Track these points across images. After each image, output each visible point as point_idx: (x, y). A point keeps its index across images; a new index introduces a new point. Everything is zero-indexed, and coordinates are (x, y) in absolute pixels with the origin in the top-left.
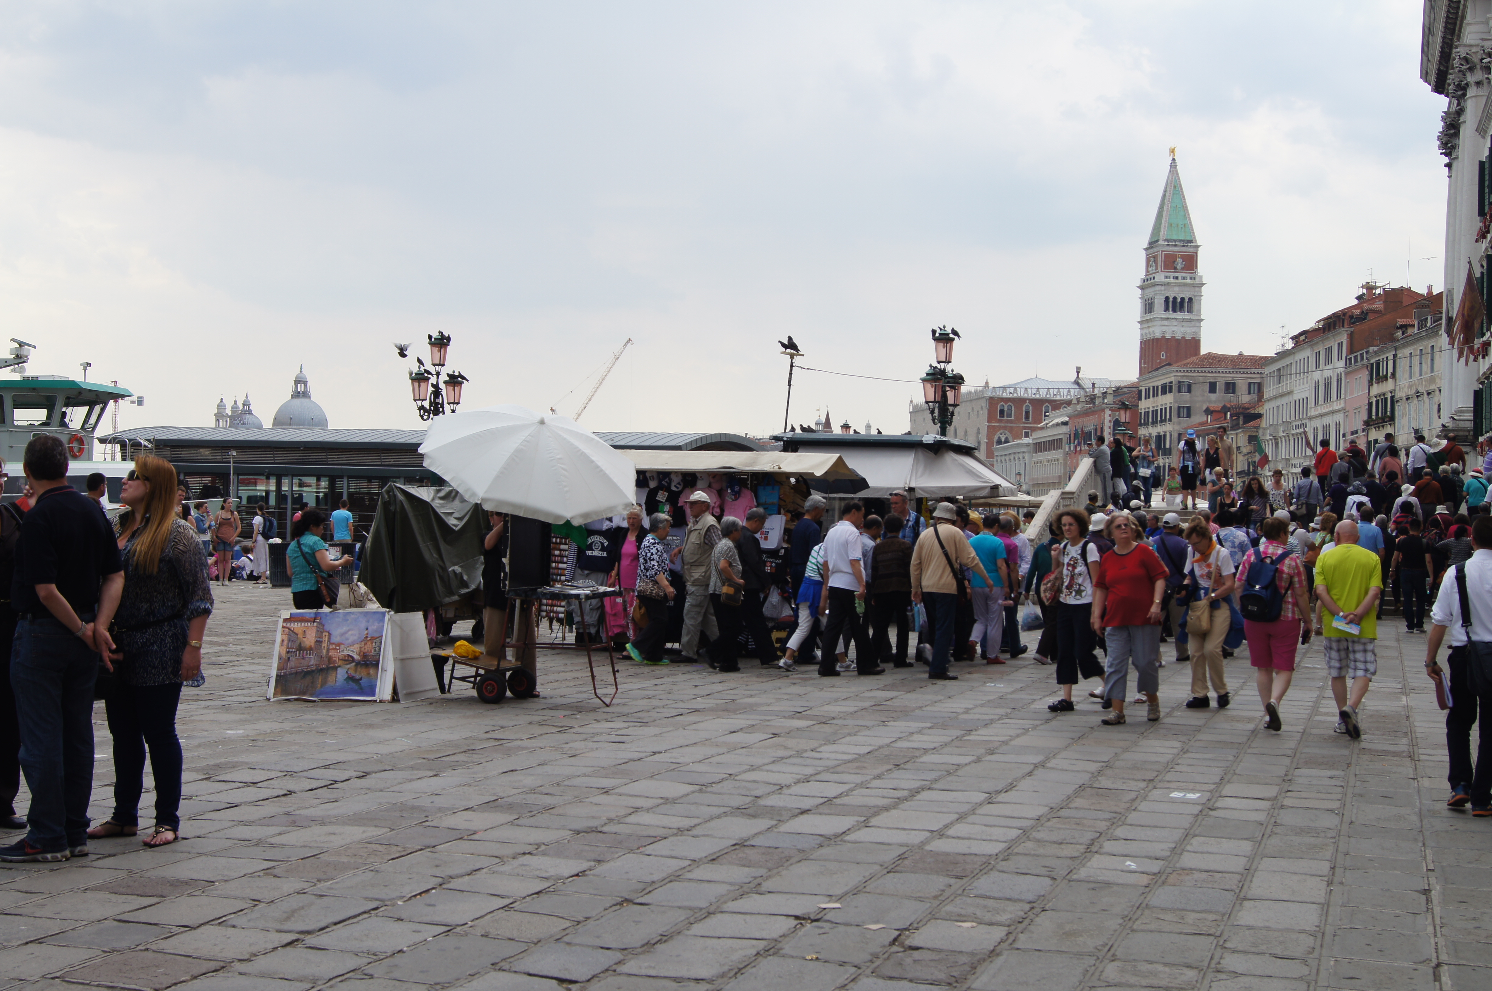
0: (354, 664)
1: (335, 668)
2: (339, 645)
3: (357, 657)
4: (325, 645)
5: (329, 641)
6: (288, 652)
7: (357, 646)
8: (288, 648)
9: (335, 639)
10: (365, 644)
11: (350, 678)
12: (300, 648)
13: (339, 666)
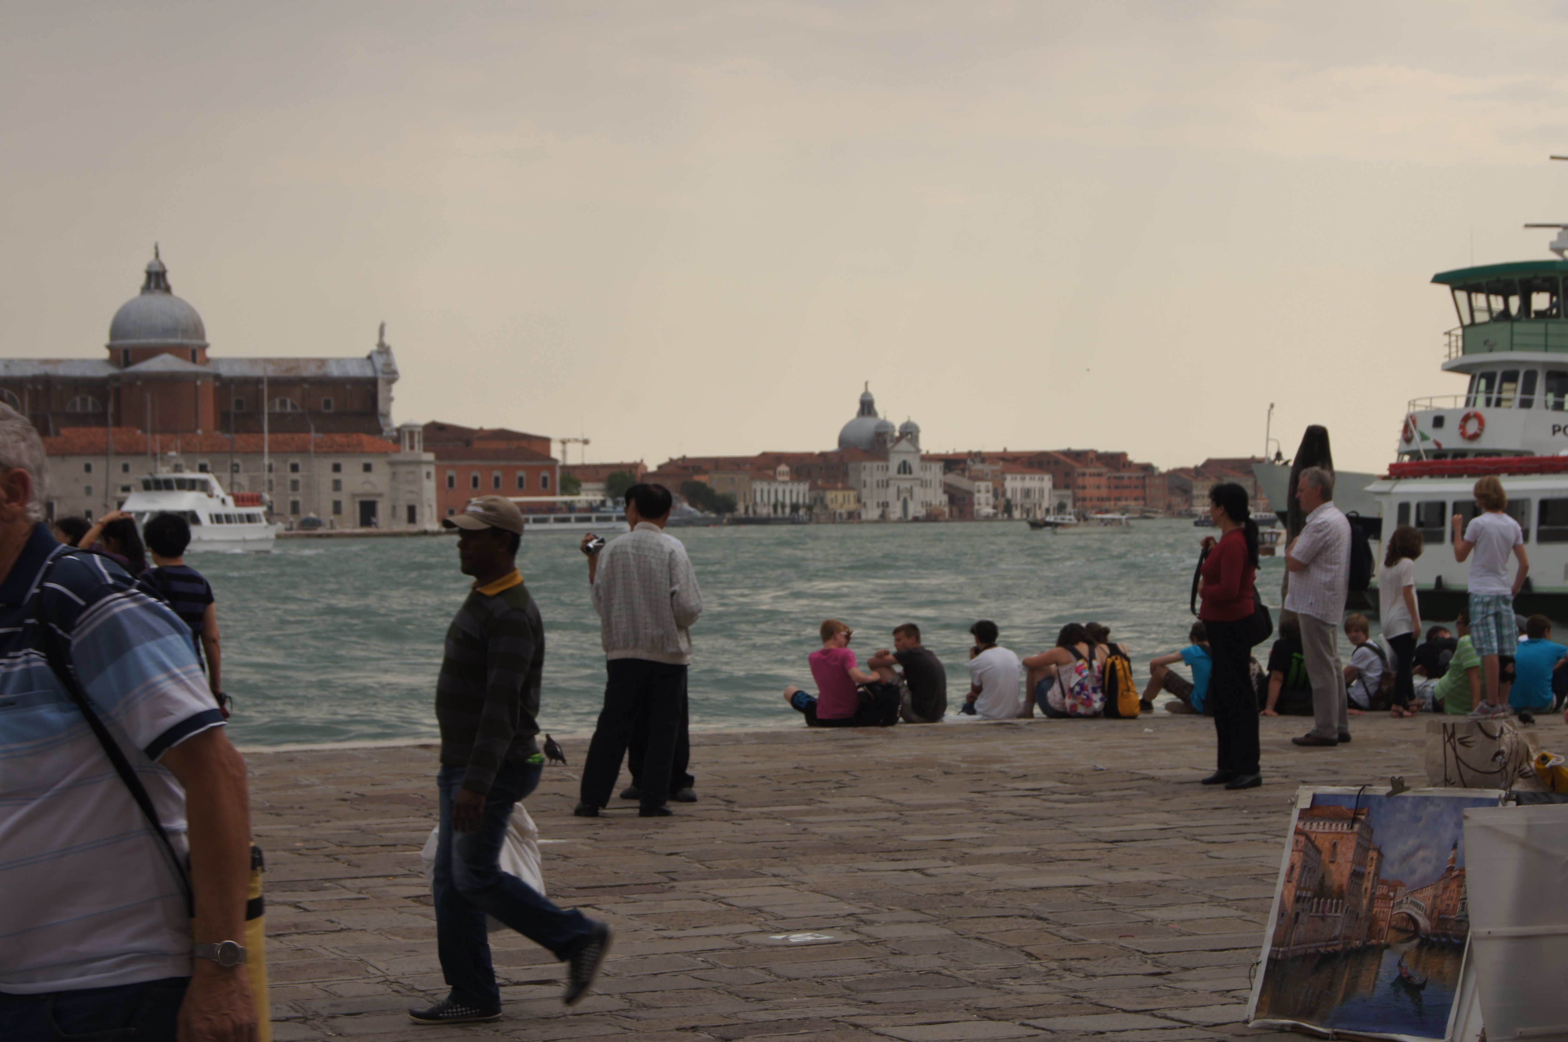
0: (1415, 942)
1: (1378, 950)
2: (1394, 886)
3: (1424, 923)
4: (1367, 884)
5: (1377, 874)
6: (1298, 899)
7: (1429, 892)
8: (1298, 888)
9: (1391, 871)
10: (1446, 888)
11: (1404, 983)
12: (1323, 891)
13: (1388, 946)
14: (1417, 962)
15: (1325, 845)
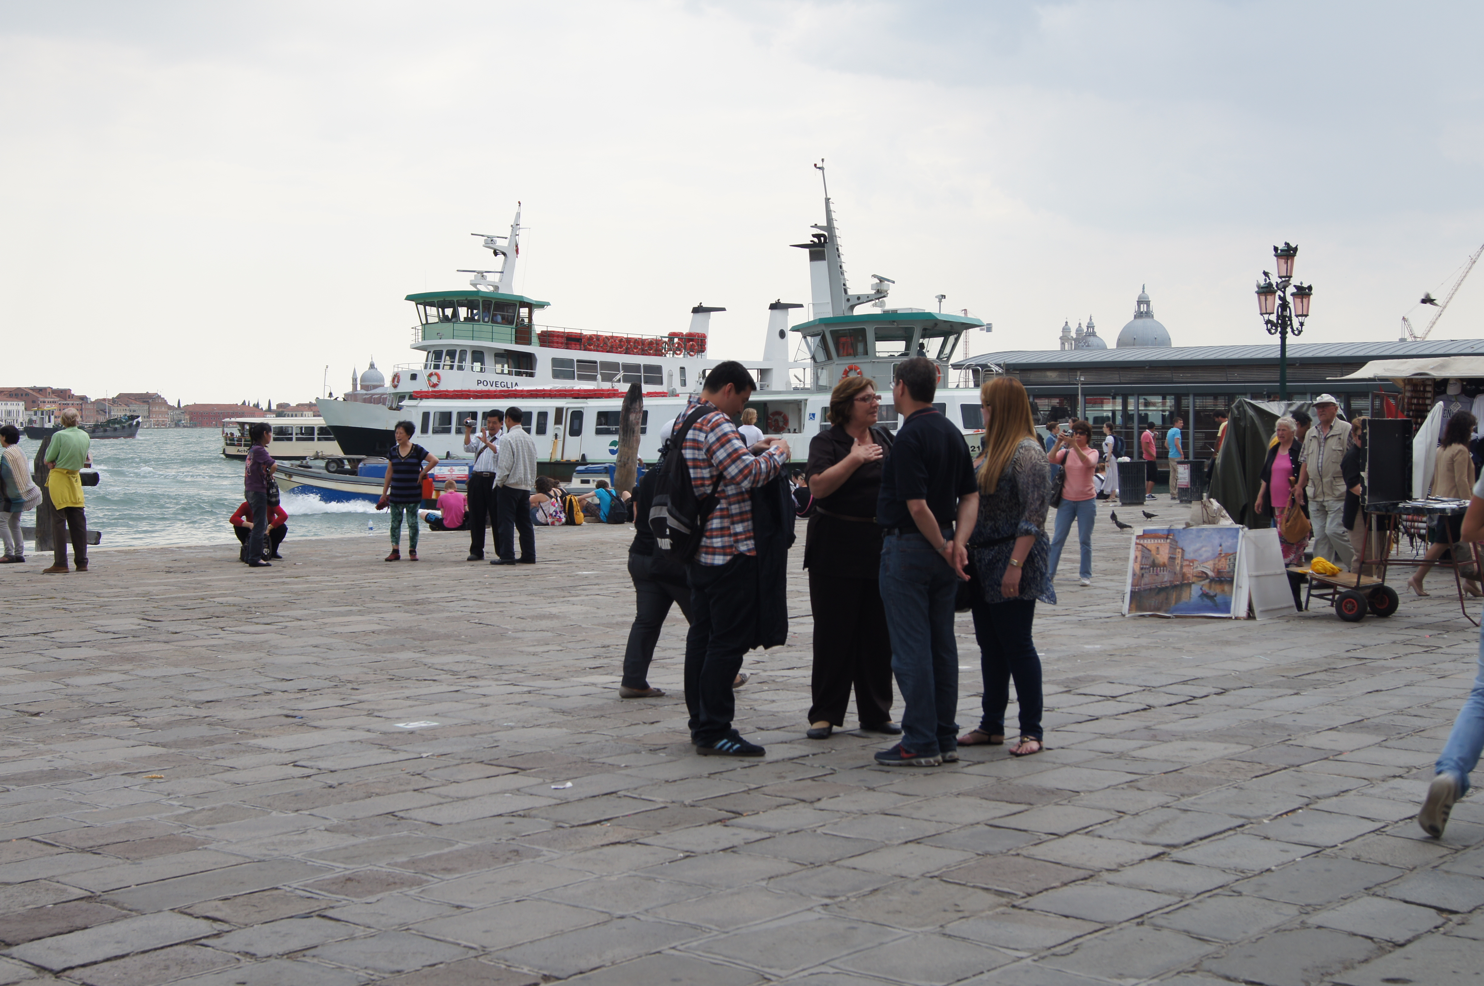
0: (1208, 581)
1: (1189, 585)
2: (1192, 561)
3: (1211, 574)
4: (1178, 561)
5: (1182, 557)
6: (1142, 569)
7: (1211, 562)
8: (1141, 564)
9: (1188, 556)
10: (1219, 561)
11: (1205, 595)
12: (1154, 565)
13: (1193, 583)
14: (1210, 588)
15: (1153, 548)
